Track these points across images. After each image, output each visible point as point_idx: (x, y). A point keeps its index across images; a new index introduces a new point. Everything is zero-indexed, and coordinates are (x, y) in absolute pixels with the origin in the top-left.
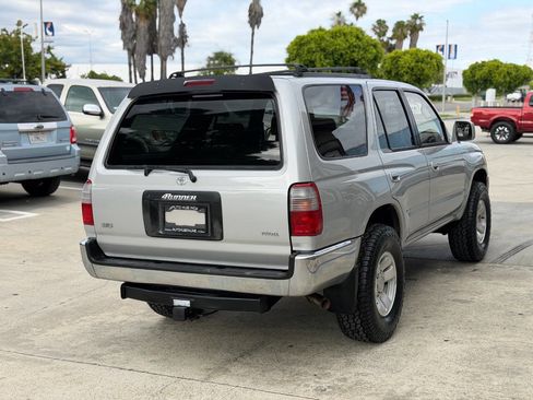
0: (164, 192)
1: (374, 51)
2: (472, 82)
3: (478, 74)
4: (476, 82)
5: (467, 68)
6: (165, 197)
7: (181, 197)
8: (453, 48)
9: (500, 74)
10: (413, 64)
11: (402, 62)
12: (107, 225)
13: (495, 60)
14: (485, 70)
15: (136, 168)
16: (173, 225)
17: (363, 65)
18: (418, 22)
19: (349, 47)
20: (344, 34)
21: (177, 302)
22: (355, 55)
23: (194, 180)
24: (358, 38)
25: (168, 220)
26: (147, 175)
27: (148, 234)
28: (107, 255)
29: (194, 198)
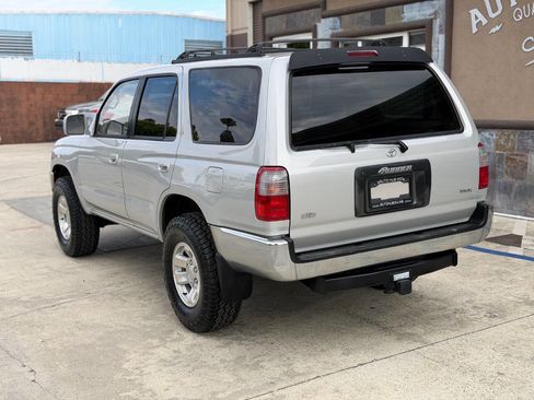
6: (381, 171)
7: (398, 169)
15: (332, 146)
16: (380, 200)
25: (373, 197)
26: (353, 151)
27: (356, 215)
28: (297, 251)
29: (409, 167)
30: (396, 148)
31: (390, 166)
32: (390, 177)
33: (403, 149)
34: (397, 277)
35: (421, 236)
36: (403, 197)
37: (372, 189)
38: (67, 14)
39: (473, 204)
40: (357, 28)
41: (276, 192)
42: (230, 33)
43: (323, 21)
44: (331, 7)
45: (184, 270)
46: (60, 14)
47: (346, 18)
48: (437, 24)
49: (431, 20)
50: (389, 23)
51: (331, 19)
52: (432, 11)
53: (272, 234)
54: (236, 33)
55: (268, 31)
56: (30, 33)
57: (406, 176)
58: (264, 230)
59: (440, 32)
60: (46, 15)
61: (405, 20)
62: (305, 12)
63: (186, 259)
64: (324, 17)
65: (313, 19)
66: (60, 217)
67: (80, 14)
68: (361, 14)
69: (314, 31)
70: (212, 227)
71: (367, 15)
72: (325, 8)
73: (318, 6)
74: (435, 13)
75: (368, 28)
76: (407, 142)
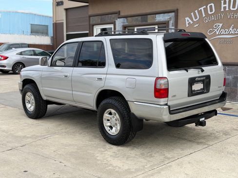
12: (174, 96)
16: (195, 90)
25: (193, 89)
26: (187, 71)
27: (188, 96)
28: (171, 110)
29: (204, 78)
30: (200, 70)
31: (199, 77)
32: (198, 82)
33: (203, 71)
34: (201, 120)
35: (207, 104)
36: (201, 89)
37: (192, 86)
39: (221, 92)
40: (134, 23)
41: (163, 87)
42: (55, 22)
43: (118, 19)
44: (122, 14)
45: (108, 120)
47: (129, 19)
48: (171, 23)
49: (169, 21)
50: (149, 21)
51: (123, 19)
52: (169, 18)
53: (162, 103)
54: (57, 22)
55: (91, 23)
57: (203, 81)
58: (159, 102)
59: (173, 26)
61: (157, 21)
62: (110, 15)
63: (110, 116)
64: (119, 18)
65: (114, 18)
66: (26, 102)
68: (136, 17)
69: (114, 24)
70: (129, 102)
71: (139, 18)
72: (119, 14)
73: (116, 13)
74: (170, 18)
75: (140, 23)
76: (204, 68)
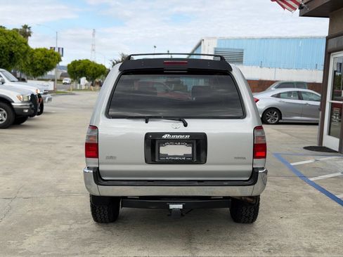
0: (164, 134)
1: (25, 47)
2: (73, 72)
3: (78, 67)
4: (76, 72)
5: (70, 63)
6: (165, 137)
7: (177, 137)
8: (61, 50)
9: (90, 68)
10: (43, 58)
11: (35, 56)
12: (111, 157)
13: (87, 60)
14: (82, 65)
16: (166, 155)
17: (18, 55)
18: (27, 30)
19: (8, 43)
20: (4, 34)
21: (172, 206)
22: (13, 48)
23: (186, 125)
24: (14, 37)
25: (161, 153)
26: (147, 122)
27: (146, 162)
29: (188, 136)
31: (172, 134)
32: (175, 142)
36: (186, 156)
37: (161, 148)
38: (266, 38)
46: (262, 39)
55: (328, 49)
56: (243, 50)
57: (187, 142)
60: (253, 39)
67: (275, 38)
